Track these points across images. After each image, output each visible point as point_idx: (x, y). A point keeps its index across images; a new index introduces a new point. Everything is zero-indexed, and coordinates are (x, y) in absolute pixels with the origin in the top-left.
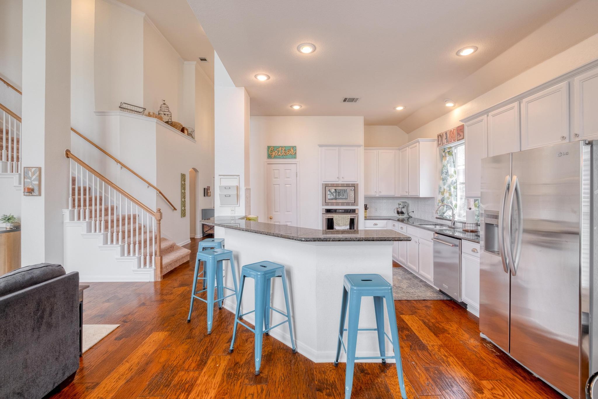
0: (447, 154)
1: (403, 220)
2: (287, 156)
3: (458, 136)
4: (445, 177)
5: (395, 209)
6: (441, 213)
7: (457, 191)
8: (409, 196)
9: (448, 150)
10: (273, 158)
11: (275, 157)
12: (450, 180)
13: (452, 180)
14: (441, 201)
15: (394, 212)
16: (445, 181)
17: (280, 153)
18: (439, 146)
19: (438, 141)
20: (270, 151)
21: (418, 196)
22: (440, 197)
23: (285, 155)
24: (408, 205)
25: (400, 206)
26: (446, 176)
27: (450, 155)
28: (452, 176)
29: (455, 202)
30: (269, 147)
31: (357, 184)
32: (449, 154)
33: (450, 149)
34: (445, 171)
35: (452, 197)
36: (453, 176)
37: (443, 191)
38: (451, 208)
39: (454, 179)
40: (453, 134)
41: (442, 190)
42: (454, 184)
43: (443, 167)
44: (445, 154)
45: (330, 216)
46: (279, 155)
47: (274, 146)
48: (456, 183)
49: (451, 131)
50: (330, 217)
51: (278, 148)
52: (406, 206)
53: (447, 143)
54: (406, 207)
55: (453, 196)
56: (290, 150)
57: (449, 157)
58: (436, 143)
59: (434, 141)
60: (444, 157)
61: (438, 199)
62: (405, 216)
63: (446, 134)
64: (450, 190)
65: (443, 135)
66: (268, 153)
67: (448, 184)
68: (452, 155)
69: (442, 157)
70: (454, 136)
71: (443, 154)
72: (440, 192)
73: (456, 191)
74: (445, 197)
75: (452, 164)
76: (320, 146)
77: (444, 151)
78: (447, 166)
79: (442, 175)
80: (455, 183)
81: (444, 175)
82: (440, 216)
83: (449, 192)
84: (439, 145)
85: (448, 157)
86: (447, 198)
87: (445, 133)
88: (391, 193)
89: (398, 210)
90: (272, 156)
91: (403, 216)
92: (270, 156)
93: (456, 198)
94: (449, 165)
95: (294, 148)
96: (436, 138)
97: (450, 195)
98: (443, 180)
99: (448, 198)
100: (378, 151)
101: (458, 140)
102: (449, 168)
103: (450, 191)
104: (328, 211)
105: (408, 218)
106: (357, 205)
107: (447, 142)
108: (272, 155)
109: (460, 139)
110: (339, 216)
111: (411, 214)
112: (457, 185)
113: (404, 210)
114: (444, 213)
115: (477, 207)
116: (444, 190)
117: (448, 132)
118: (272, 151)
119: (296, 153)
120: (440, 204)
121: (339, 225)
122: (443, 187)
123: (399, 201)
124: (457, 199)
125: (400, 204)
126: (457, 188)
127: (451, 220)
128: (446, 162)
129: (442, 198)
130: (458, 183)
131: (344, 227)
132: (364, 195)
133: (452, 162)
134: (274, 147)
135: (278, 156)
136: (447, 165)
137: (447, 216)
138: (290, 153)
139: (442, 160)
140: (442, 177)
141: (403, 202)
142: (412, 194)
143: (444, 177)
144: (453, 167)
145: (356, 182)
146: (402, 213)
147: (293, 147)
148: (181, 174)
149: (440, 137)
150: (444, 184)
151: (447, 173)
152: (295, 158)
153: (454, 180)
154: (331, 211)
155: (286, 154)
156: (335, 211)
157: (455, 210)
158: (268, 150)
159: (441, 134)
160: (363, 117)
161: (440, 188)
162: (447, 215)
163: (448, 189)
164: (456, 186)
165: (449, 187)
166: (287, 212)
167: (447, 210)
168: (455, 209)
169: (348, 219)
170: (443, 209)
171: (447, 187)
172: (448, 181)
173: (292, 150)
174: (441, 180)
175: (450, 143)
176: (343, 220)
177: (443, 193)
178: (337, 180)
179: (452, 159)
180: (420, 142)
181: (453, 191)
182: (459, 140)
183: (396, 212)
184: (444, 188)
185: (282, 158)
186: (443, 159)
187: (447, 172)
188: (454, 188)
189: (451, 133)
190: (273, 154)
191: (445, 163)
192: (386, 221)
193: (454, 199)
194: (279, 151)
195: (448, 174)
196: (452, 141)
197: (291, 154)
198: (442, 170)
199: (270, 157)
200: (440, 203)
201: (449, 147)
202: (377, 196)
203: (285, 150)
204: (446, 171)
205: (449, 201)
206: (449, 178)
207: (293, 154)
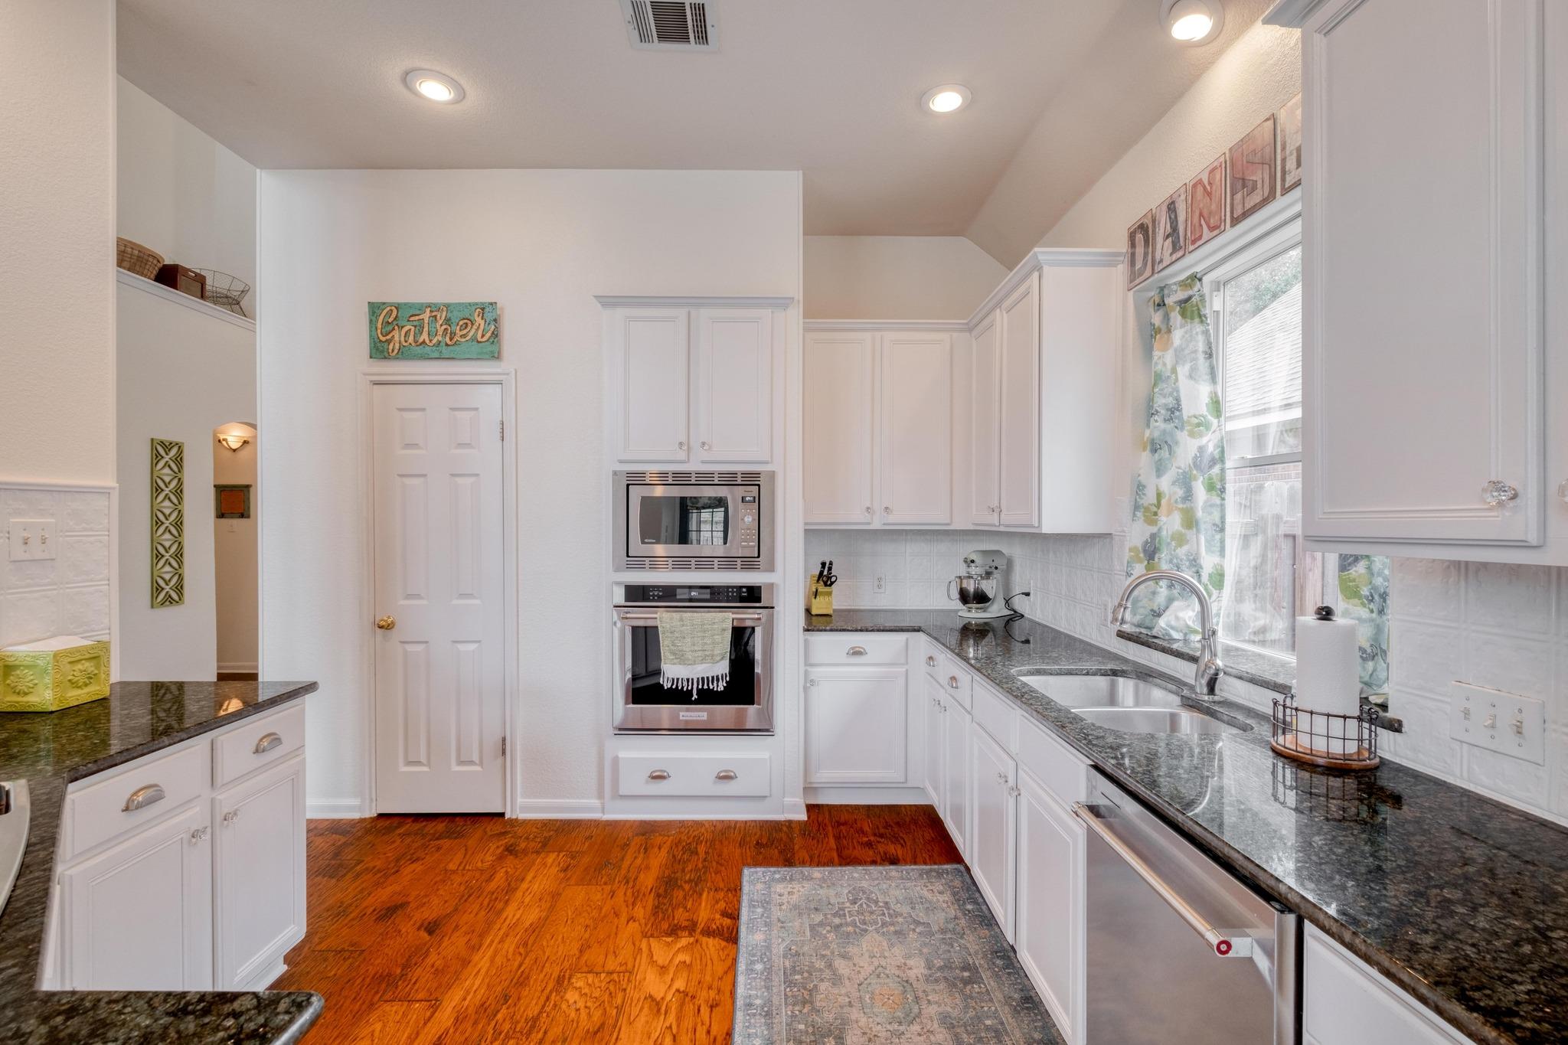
0: (1176, 317)
1: (987, 628)
2: (456, 348)
3: (1239, 196)
4: (1164, 432)
5: (953, 585)
6: (1141, 611)
7: (1222, 506)
8: (1002, 529)
9: (1182, 295)
10: (396, 358)
11: (403, 354)
12: (1187, 448)
13: (1201, 449)
14: (1145, 551)
15: (949, 596)
16: (1164, 453)
17: (425, 336)
18: (1137, 281)
19: (1133, 263)
20: (379, 326)
21: (1032, 526)
22: (1136, 534)
23: (447, 345)
24: (1010, 563)
25: (974, 570)
26: (1169, 426)
27: (1192, 319)
28: (1199, 426)
29: (1216, 559)
30: (375, 309)
31: (772, 475)
32: (1183, 314)
33: (1191, 286)
34: (1164, 401)
35: (1198, 531)
36: (1208, 426)
37: (1155, 502)
38: (1195, 591)
39: (1209, 442)
40: (1209, 194)
41: (1150, 498)
42: (1211, 467)
43: (1155, 385)
44: (1166, 318)
45: (643, 616)
46: (424, 342)
47: (399, 304)
48: (1222, 460)
49: (1195, 186)
50: (641, 623)
51: (418, 312)
52: (997, 566)
53: (1174, 257)
54: (997, 575)
55: (1203, 527)
56: (468, 322)
57: (1183, 330)
58: (1121, 270)
59: (1110, 260)
60: (1158, 331)
61: (1128, 545)
62: (996, 610)
63: (1169, 209)
64: (1188, 496)
65: (1154, 221)
66: (374, 333)
67: (1179, 468)
68: (1202, 318)
69: (1152, 336)
70: (1213, 207)
71: (1157, 319)
72: (1136, 507)
73: (1218, 501)
74: (1164, 533)
75: (1202, 364)
76: (609, 302)
77: (1161, 305)
78: (1177, 380)
79: (1148, 426)
80: (1213, 462)
81: (1159, 424)
82: (1139, 626)
83: (1182, 510)
84: (1134, 276)
85: (1182, 326)
86: (1173, 539)
87: (1164, 208)
88: (935, 516)
89: (964, 585)
90: (391, 347)
91: (985, 610)
92: (380, 350)
93: (1218, 537)
94: (1183, 371)
95: (487, 310)
96: (1123, 247)
97: (1190, 521)
98: (1154, 451)
99: (1180, 540)
100: (878, 335)
101: (1235, 221)
102: (1184, 384)
103: (1188, 505)
104: (637, 594)
105: (1006, 618)
106: (771, 568)
107: (1175, 248)
108: (389, 342)
109: (1248, 206)
110: (681, 620)
111: (1020, 604)
112: (1223, 470)
113: (989, 587)
114: (1159, 615)
115: (1360, 597)
116: (1159, 496)
117: (1183, 197)
118: (390, 326)
119: (495, 335)
120: (1139, 569)
121: (681, 658)
122: (1151, 484)
123: (969, 549)
124: (1222, 542)
125: (973, 561)
126: (1223, 490)
127: (1194, 659)
128: (1169, 357)
129: (1147, 536)
130: (1229, 464)
131: (704, 666)
132: (806, 524)
133: (1201, 357)
134: (398, 307)
135: (419, 350)
136: (1174, 371)
137: (1173, 628)
138: (471, 334)
139: (1148, 351)
140: (1147, 433)
141: (985, 553)
142: (1012, 518)
143: (1156, 434)
144: (1208, 377)
145: (767, 463)
146: (981, 598)
147: (483, 309)
148: (152, 440)
149: (1139, 237)
150: (1160, 469)
151: (1172, 411)
152: (496, 356)
153: (1211, 448)
154: (654, 596)
155: (451, 339)
156: (667, 594)
157: (1214, 597)
158: (371, 321)
159: (1148, 221)
160: (801, 172)
161: (1140, 488)
162: (1173, 623)
163: (1180, 492)
164: (1223, 479)
165: (1185, 482)
166: (462, 596)
167: (1170, 600)
168: (1215, 593)
169: (724, 630)
170: (1154, 593)
171: (1174, 483)
172: (1179, 451)
173: (479, 320)
174: (1144, 450)
175: (1191, 248)
176: (704, 637)
177: (1156, 514)
178: (682, 455)
179: (1201, 338)
180: (1046, 269)
181: (1205, 502)
182: (1246, 215)
183: (955, 594)
184: (1161, 489)
185: (436, 355)
186: (1156, 345)
187: (1174, 410)
188: (1210, 487)
189: (1200, 189)
190: (397, 338)
191: (1165, 364)
192: (901, 637)
193: (1207, 541)
194: (420, 328)
195: (1180, 418)
196: (1200, 237)
197: (474, 339)
198: (1150, 400)
199: (382, 352)
200: (1140, 561)
201: (1187, 278)
202: (876, 525)
203: (448, 321)
204: (1170, 401)
205: (1182, 552)
206: (1182, 436)
207: (485, 339)
